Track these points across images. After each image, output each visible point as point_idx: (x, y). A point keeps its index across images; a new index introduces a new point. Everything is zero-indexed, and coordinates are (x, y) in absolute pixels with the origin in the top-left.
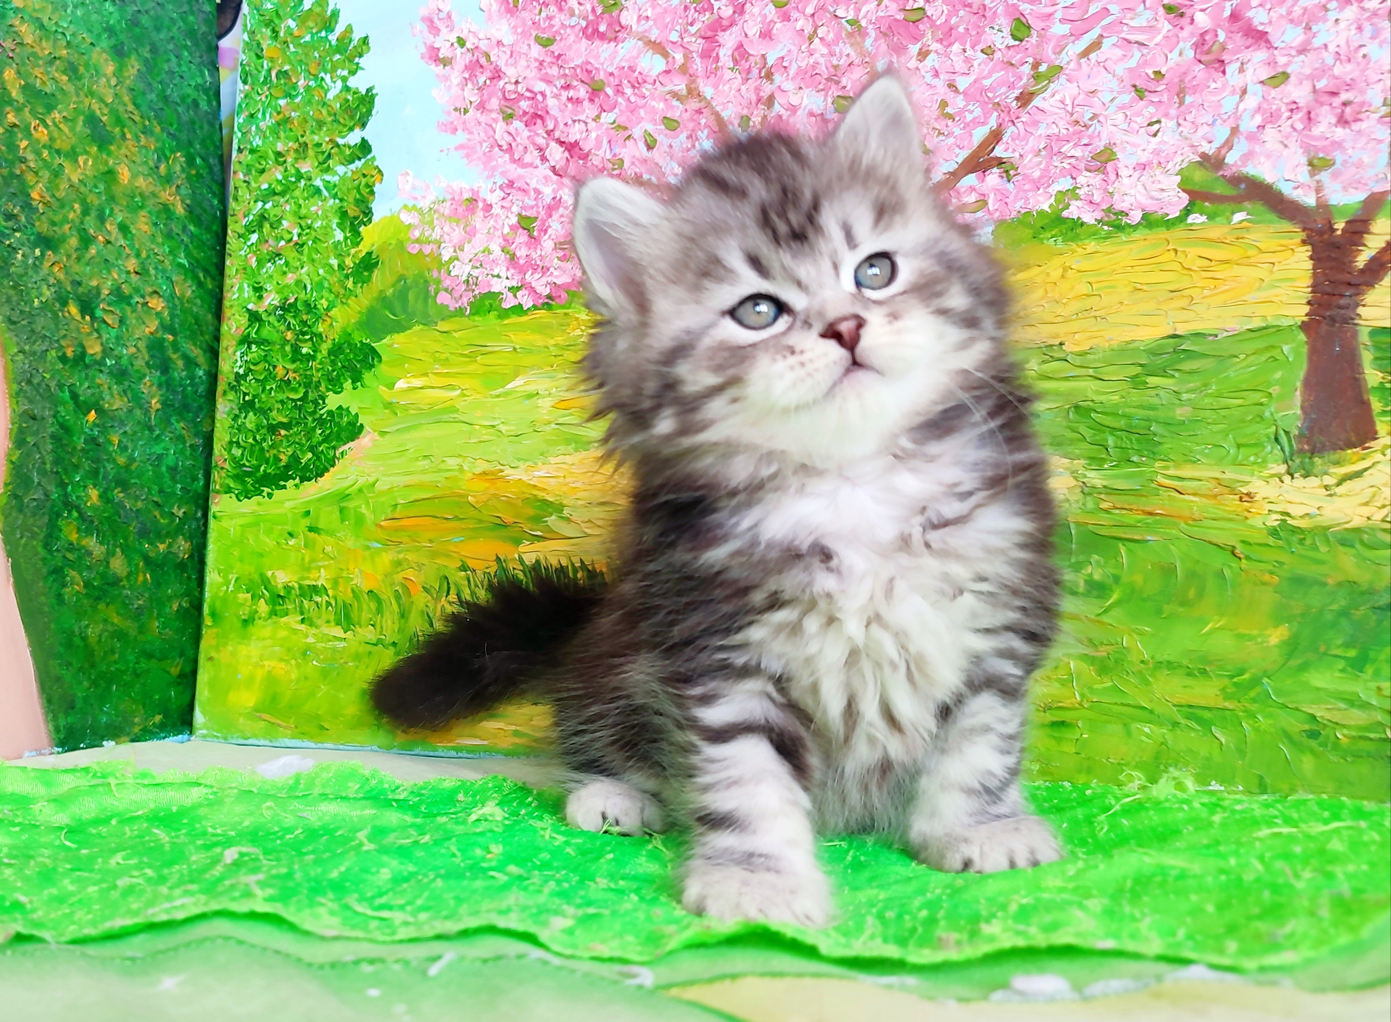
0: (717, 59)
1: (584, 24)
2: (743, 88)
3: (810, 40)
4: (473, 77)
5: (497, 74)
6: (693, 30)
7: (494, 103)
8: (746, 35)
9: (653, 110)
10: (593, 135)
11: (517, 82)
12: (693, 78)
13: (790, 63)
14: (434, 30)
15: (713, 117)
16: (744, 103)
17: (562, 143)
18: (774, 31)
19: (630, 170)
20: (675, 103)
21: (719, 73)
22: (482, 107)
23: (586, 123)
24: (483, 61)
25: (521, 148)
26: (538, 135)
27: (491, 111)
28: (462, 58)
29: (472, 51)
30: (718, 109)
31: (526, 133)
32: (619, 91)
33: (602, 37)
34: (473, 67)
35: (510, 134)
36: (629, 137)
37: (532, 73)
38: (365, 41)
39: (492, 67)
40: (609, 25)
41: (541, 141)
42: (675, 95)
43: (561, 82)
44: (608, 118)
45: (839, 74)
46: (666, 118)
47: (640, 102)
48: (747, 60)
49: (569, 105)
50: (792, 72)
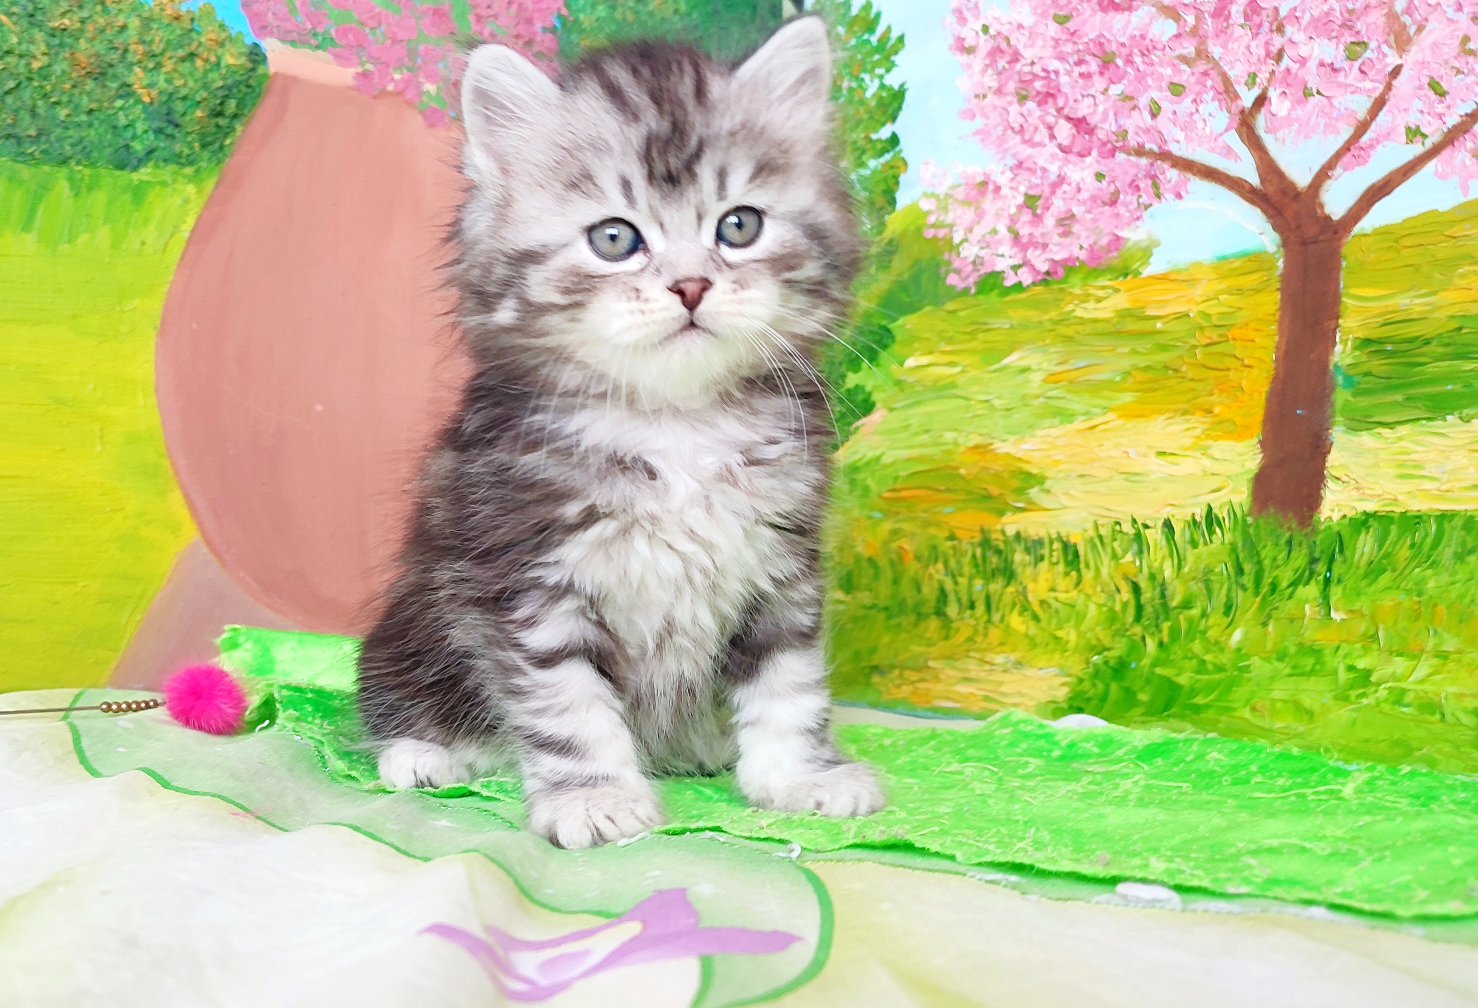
0: (1229, 16)
2: (1254, 44)
4: (993, 63)
5: (1016, 57)
7: (1011, 86)
9: (1160, 77)
10: (1101, 108)
11: (1033, 63)
12: (1201, 39)
13: (1303, 13)
14: (962, 20)
15: (1219, 78)
16: (1253, 59)
17: (1070, 120)
19: (1133, 141)
20: (1183, 67)
21: (1229, 31)
22: (999, 91)
23: (1094, 97)
24: (1004, 46)
25: (1032, 128)
26: (1048, 113)
27: (1007, 94)
28: (984, 45)
29: (993, 37)
30: (1225, 68)
31: (1037, 113)
32: (1128, 61)
33: (1117, 8)
34: (995, 52)
35: (1023, 115)
36: (1134, 108)
37: (1048, 52)
38: (901, 39)
39: (1011, 51)
41: (1051, 120)
42: (1184, 59)
43: (1073, 58)
44: (1116, 90)
45: (1354, 18)
46: (1172, 83)
47: (1149, 69)
48: (1259, 15)
49: (1081, 81)
50: (1304, 22)
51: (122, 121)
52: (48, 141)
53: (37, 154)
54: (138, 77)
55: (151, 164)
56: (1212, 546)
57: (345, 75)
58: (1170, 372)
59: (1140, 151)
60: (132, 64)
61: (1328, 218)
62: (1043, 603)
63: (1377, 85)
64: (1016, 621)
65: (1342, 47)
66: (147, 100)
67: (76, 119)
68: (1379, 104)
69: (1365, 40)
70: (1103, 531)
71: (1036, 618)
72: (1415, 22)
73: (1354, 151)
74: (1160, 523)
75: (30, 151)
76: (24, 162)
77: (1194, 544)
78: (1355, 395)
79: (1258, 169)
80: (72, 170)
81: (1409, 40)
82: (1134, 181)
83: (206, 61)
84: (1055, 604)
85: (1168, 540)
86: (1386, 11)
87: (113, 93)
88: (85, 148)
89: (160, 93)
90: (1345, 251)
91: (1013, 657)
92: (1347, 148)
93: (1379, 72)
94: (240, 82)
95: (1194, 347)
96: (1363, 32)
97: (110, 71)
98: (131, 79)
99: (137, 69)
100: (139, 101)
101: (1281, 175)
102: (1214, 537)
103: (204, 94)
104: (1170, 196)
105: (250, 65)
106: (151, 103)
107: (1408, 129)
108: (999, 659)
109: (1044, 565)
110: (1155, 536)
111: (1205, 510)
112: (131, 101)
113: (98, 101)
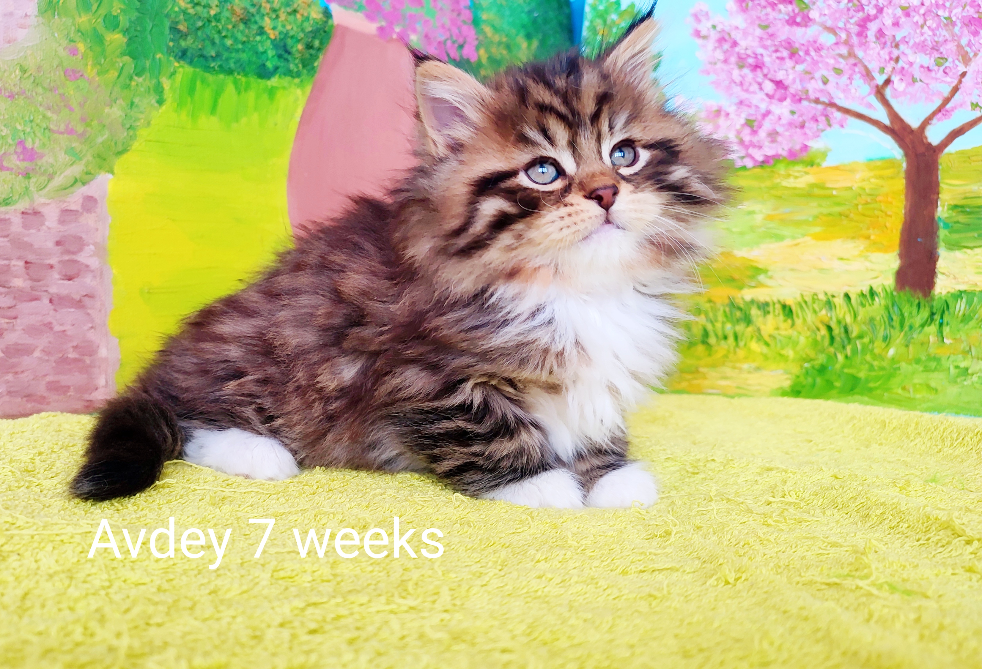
0: (866, 36)
1: (787, 17)
2: (882, 52)
3: (922, 27)
4: (720, 46)
5: (735, 44)
6: (852, 21)
7: (733, 59)
8: (884, 24)
9: (827, 64)
10: (791, 77)
11: (746, 49)
12: (851, 47)
13: (910, 39)
14: (698, 20)
15: (862, 69)
16: (883, 60)
17: (772, 81)
18: (901, 22)
19: (812, 96)
20: (841, 60)
21: (867, 44)
22: (725, 62)
23: (786, 70)
24: (727, 37)
25: (748, 83)
26: (758, 76)
27: (731, 64)
28: (714, 35)
29: (720, 32)
30: (866, 63)
31: (751, 76)
32: (807, 53)
33: (798, 24)
34: (721, 40)
35: (741, 76)
36: (813, 78)
37: (756, 44)
39: (731, 41)
40: (803, 18)
41: (760, 80)
42: (841, 56)
43: (773, 49)
44: (800, 68)
45: (939, 45)
46: (835, 68)
47: (819, 59)
48: (884, 37)
49: (778, 61)
50: (911, 43)
51: (261, 49)
52: (221, 60)
53: (216, 67)
54: (267, 23)
55: (277, 76)
56: (873, 307)
57: (371, 28)
58: (843, 217)
59: (817, 101)
60: (263, 15)
61: (930, 144)
62: (770, 336)
63: (953, 80)
64: (755, 346)
65: (933, 59)
66: (272, 37)
67: (236, 47)
68: (955, 90)
69: (946, 57)
70: (807, 299)
71: (767, 344)
72: (972, 51)
73: (943, 112)
74: (842, 295)
75: (212, 65)
76: (209, 72)
77: (863, 305)
78: (950, 233)
79: (888, 116)
80: (235, 78)
81: (970, 59)
82: (813, 117)
83: (302, 15)
84: (778, 337)
85: (847, 304)
86: (956, 43)
87: (255, 32)
88: (241, 65)
89: (280, 33)
90: (940, 161)
91: (754, 365)
92: (939, 110)
93: (954, 74)
94: (320, 29)
95: (857, 205)
96: (944, 53)
97: (253, 19)
98: (264, 25)
99: (266, 19)
100: (268, 38)
101: (901, 121)
102: (875, 302)
103: (301, 35)
104: (836, 127)
105: (325, 19)
106: (275, 39)
107: (972, 104)
108: (745, 366)
109: (770, 317)
110: (839, 301)
111: (868, 288)
112: (265, 37)
113: (247, 36)
